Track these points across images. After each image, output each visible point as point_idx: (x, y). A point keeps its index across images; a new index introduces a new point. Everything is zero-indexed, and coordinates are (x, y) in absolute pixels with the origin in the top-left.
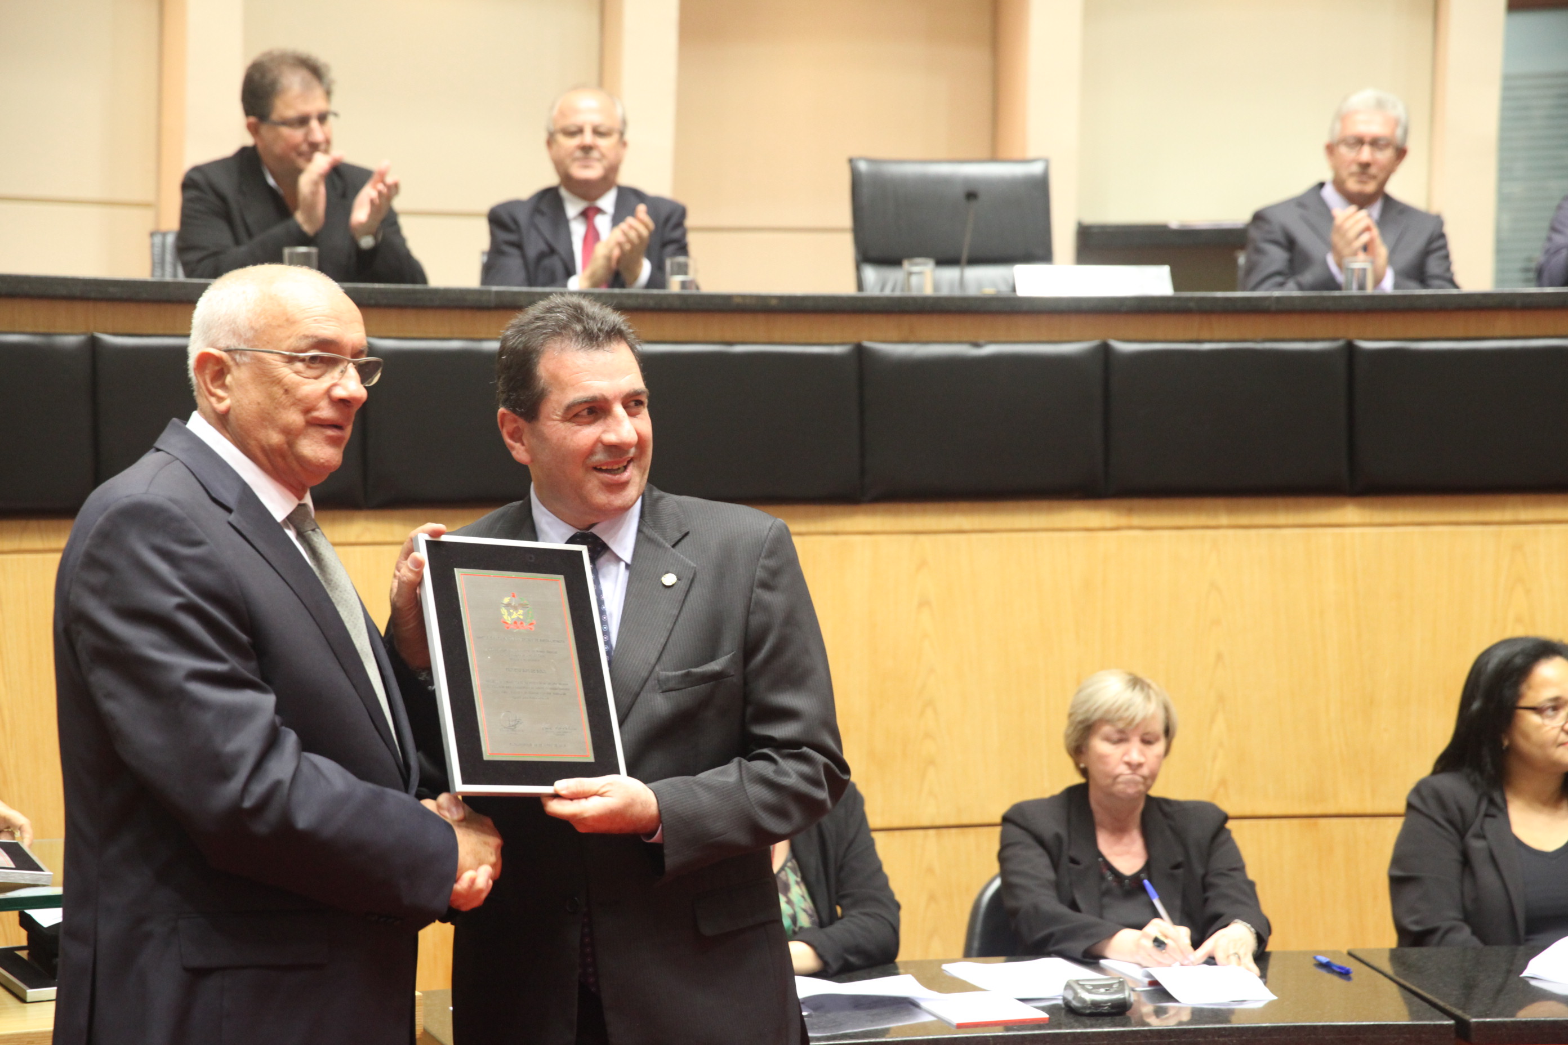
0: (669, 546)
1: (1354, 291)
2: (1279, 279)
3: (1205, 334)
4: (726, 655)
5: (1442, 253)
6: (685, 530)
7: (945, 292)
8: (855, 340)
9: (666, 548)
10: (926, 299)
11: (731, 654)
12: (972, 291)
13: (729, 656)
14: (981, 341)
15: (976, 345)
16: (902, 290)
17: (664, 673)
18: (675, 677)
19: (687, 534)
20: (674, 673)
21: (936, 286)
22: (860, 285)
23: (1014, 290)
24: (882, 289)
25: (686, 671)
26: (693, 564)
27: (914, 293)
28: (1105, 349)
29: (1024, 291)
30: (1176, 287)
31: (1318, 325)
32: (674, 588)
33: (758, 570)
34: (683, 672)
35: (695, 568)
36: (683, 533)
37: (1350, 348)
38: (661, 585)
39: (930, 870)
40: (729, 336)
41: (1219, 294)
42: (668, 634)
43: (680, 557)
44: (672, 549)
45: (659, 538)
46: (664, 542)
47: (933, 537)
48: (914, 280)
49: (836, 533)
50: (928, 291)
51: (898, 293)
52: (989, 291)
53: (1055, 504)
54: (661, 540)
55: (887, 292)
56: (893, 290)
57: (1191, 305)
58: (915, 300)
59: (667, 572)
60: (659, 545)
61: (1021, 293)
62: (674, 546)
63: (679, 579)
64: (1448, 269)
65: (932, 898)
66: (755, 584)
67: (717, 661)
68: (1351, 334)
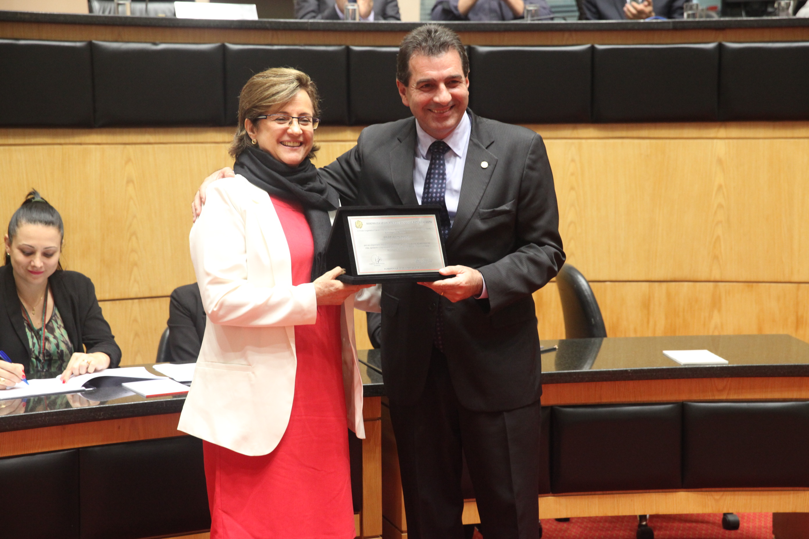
0: (485, 148)
1: (350, 21)
2: (313, 14)
3: (275, 41)
4: (511, 201)
5: (393, 3)
6: (492, 140)
7: (138, 15)
8: (88, 39)
9: (483, 150)
10: (126, 18)
11: (513, 201)
12: (152, 15)
13: (512, 202)
14: (157, 42)
15: (155, 44)
16: (114, 13)
17: (482, 210)
18: (487, 212)
19: (493, 142)
20: (487, 210)
21: (132, 12)
22: (91, 9)
23: (175, 15)
24: (103, 12)
25: (493, 209)
26: (496, 158)
27: (120, 15)
28: (223, 48)
29: (180, 15)
30: (259, 16)
31: (332, 38)
32: (486, 170)
33: (527, 160)
34: (491, 210)
35: (497, 159)
36: (491, 142)
37: (348, 50)
38: (481, 167)
39: (135, 320)
40: (16, 35)
41: (282, 20)
42: (484, 191)
43: (490, 154)
44: (486, 149)
45: (480, 143)
46: (482, 146)
47: (133, 146)
48: (120, 8)
49: (81, 144)
50: (128, 14)
51: (112, 14)
52: (161, 15)
53: (199, 129)
54: (481, 145)
55: (107, 14)
56: (110, 13)
57: (268, 25)
58: (120, 18)
59: (484, 161)
60: (479, 147)
61: (179, 16)
62: (487, 148)
63: (489, 165)
64: (398, 12)
65: (137, 335)
66: (525, 167)
67: (506, 204)
68: (348, 43)
